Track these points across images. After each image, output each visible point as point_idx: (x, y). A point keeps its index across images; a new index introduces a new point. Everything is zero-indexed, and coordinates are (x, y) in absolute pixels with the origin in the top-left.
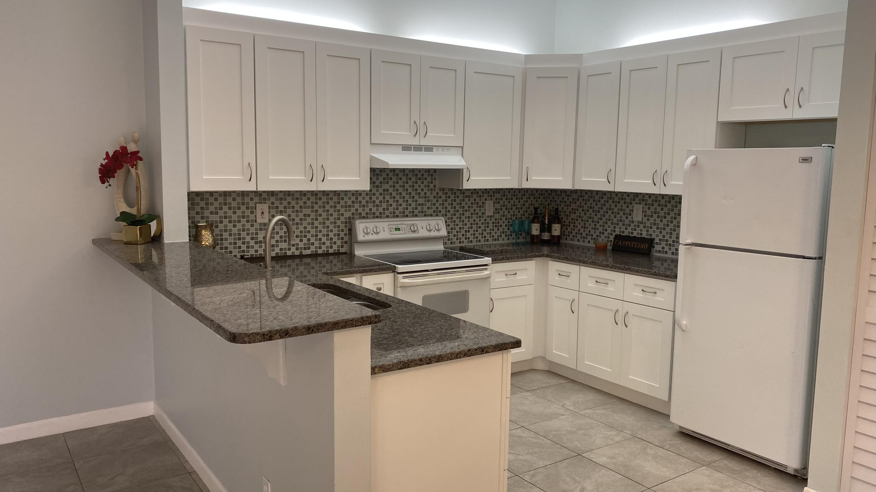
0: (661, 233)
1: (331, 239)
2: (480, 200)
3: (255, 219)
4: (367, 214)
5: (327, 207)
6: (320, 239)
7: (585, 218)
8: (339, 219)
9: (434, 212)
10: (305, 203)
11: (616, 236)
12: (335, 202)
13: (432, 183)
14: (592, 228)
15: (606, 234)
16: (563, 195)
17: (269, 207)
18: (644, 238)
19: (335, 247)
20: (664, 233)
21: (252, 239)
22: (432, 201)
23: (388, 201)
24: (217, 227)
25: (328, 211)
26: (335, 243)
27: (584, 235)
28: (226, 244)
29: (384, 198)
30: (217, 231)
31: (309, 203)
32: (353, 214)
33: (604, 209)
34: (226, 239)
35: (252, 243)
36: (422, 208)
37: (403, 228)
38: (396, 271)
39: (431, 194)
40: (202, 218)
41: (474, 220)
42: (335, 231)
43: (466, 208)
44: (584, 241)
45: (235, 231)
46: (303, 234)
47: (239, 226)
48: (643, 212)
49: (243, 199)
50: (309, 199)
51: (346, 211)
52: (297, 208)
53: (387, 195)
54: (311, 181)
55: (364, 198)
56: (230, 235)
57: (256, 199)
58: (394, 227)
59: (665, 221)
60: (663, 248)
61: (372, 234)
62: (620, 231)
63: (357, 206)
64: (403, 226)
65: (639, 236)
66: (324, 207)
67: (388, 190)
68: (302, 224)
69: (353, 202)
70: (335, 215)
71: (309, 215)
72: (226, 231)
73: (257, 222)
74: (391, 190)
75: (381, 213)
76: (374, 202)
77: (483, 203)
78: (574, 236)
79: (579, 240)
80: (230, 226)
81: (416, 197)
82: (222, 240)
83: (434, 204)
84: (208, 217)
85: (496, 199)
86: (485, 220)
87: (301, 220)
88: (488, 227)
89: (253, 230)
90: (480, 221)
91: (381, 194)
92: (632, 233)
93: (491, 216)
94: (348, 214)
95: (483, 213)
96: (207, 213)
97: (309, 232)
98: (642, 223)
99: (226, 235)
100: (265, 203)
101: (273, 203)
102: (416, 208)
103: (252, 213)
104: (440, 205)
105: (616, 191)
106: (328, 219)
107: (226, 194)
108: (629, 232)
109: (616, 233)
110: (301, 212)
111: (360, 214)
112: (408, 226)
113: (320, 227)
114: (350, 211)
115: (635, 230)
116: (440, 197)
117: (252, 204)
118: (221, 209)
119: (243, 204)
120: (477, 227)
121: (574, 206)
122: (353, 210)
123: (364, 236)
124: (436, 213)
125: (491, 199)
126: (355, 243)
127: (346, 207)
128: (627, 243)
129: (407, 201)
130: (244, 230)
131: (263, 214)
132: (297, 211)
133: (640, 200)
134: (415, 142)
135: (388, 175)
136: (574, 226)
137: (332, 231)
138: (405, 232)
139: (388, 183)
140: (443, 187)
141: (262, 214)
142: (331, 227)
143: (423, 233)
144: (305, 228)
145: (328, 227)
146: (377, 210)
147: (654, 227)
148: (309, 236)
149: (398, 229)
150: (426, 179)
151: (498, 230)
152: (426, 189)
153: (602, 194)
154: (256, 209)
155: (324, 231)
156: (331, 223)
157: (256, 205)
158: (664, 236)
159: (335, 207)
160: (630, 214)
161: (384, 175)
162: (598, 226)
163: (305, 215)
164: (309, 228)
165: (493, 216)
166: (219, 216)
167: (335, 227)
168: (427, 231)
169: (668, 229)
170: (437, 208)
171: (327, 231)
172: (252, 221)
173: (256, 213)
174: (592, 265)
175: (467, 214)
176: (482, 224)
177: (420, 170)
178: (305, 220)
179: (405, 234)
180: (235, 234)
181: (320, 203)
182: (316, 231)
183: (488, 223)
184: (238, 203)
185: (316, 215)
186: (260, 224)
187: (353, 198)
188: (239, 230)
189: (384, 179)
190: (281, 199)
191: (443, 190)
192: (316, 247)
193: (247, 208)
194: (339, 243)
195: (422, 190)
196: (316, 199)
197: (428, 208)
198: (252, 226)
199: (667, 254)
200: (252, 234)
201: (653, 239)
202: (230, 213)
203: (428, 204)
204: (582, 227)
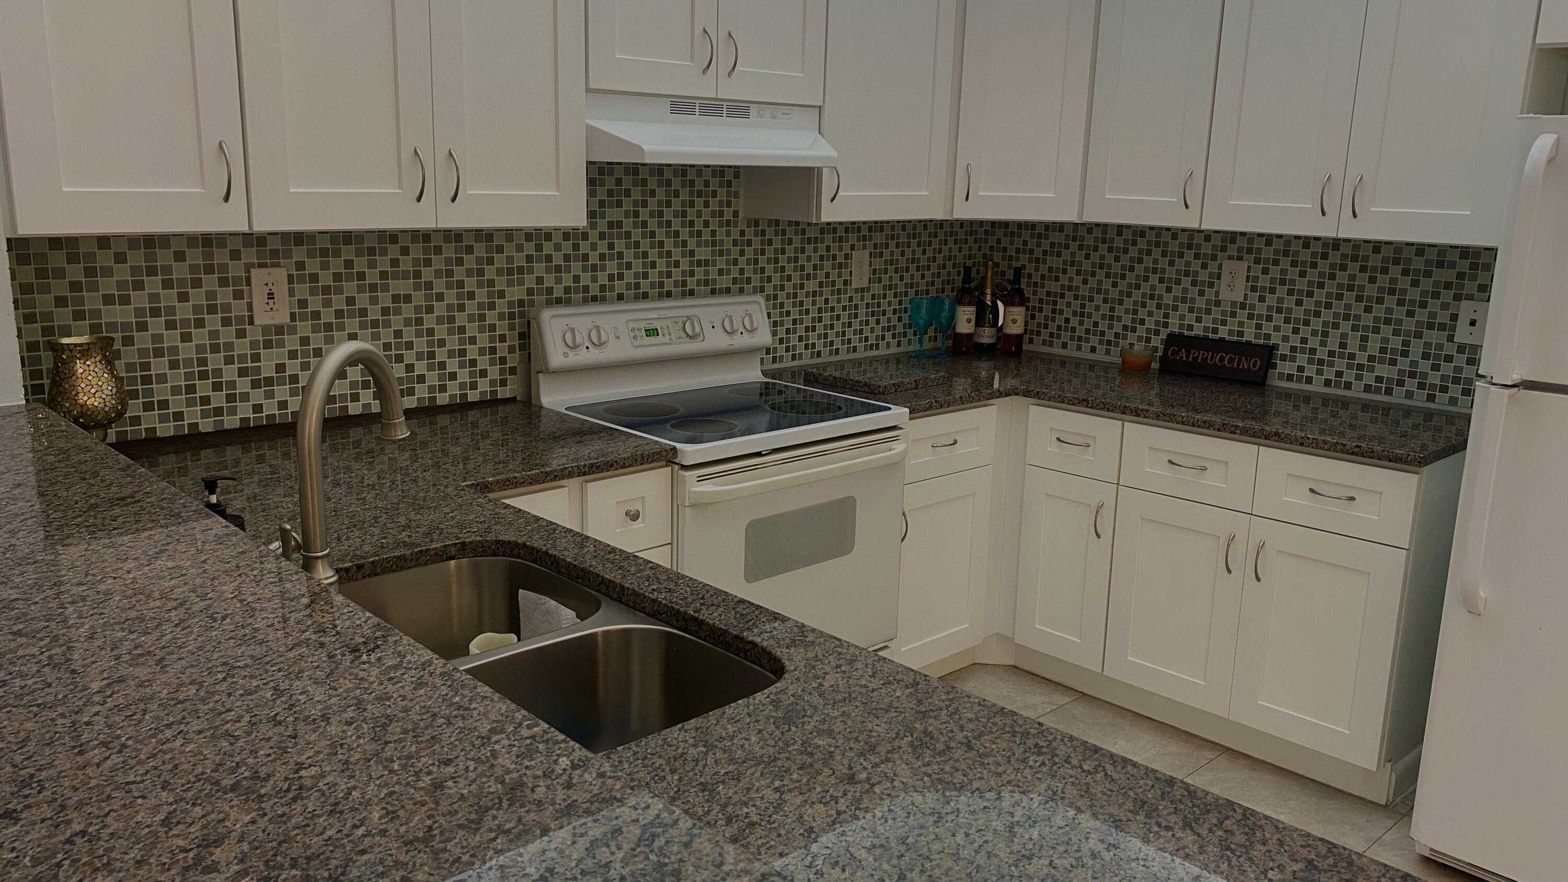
0: (1296, 331)
1: (473, 363)
2: (841, 249)
3: (247, 314)
4: (567, 290)
5: (459, 273)
6: (442, 365)
7: (1084, 291)
8: (492, 306)
9: (735, 281)
10: (395, 263)
11: (1171, 336)
12: (479, 260)
13: (729, 204)
14: (1104, 317)
15: (1141, 331)
16: (1026, 235)
17: (290, 278)
18: (1248, 343)
19: (484, 385)
20: (1305, 331)
21: (242, 373)
22: (729, 252)
23: (620, 255)
24: (128, 341)
25: (461, 284)
26: (483, 373)
27: (1080, 332)
28: (160, 392)
29: (611, 246)
30: (129, 355)
31: (406, 264)
32: (530, 292)
33: (1139, 269)
34: (162, 378)
35: (243, 385)
36: (707, 273)
37: (665, 327)
38: (677, 461)
39: (728, 234)
40: (79, 316)
41: (827, 302)
42: (483, 340)
43: (809, 270)
44: (1079, 348)
45: (187, 351)
46: (393, 352)
47: (200, 337)
48: (1247, 281)
49: (208, 256)
50: (405, 251)
51: (510, 284)
52: (372, 277)
53: (619, 238)
54: (419, 199)
55: (558, 248)
56: (174, 365)
57: (250, 255)
58: (643, 325)
59: (1309, 304)
60: (1301, 369)
61: (587, 348)
62: (1181, 326)
63: (539, 268)
64: (665, 323)
65: (1235, 338)
66: (450, 274)
67: (620, 224)
68: (387, 324)
69: (529, 259)
70: (482, 295)
71: (408, 299)
72: (159, 353)
73: (257, 321)
74: (628, 224)
75: (603, 288)
76: (585, 257)
77: (847, 257)
78: (1051, 335)
79: (1064, 346)
80: (172, 338)
81: (692, 244)
82: (147, 380)
83: (735, 262)
84: (96, 313)
85: (875, 246)
86: (851, 299)
87: (385, 311)
88: (856, 316)
89: (242, 347)
90: (839, 301)
91: (602, 236)
92: (1215, 331)
93: (863, 290)
94: (516, 293)
95: (845, 283)
96: (92, 300)
97: (409, 346)
98: (1243, 306)
99: (159, 366)
100: (277, 265)
101: (300, 266)
102: (692, 274)
103: (238, 295)
104: (748, 262)
105: (1203, 227)
106: (461, 308)
107: (150, 242)
108: (1206, 329)
109: (1168, 331)
110: (385, 288)
111: (550, 290)
112: (677, 323)
113: (441, 332)
114: (521, 282)
115: (1224, 323)
116: (749, 243)
117: (236, 270)
118: (139, 286)
119: (209, 270)
120: (832, 318)
121: (1054, 262)
122: (530, 281)
123: (566, 355)
124: (740, 287)
125: (864, 248)
126: (540, 375)
127: (510, 272)
128: (1203, 354)
129: (669, 254)
130: (215, 349)
131: (273, 298)
132: (373, 288)
133: (1240, 250)
134: (704, 88)
135: (619, 182)
136: (1054, 311)
137: (473, 341)
138: (671, 339)
139: (619, 204)
140: (757, 216)
141: (269, 298)
142: (472, 329)
143: (716, 340)
144: (398, 334)
145: (462, 330)
146: (594, 279)
147: (1278, 319)
148: (409, 357)
149: (652, 332)
150: (714, 194)
151: (878, 322)
152: (714, 223)
153: (1135, 233)
154: (249, 283)
155: (453, 342)
156: (471, 319)
157: (249, 272)
158: (1304, 341)
159: (481, 273)
160: (1211, 285)
161: (610, 183)
162: (1119, 311)
163: (396, 299)
164: (409, 334)
165: (868, 289)
166: (135, 309)
167: (481, 330)
168: (725, 336)
169: (1317, 324)
170: (742, 271)
171: (462, 341)
172: (240, 320)
173: (251, 297)
174: (1164, 420)
175: (811, 286)
176: (844, 308)
177: (700, 170)
178: (398, 312)
179: (671, 344)
180: (188, 362)
181: (438, 262)
182: (430, 344)
183: (856, 307)
184: (194, 269)
185: (428, 298)
186: (266, 329)
187: (530, 249)
188: (200, 348)
189: (610, 193)
190: (324, 253)
191: (757, 223)
192: (431, 389)
193: (223, 282)
194: (494, 372)
195: (706, 224)
196: (426, 251)
197: (721, 272)
198: (241, 334)
199: (1311, 383)
200: (242, 359)
201: (1274, 347)
202: (168, 298)
203: (721, 262)
204: (1075, 314)
